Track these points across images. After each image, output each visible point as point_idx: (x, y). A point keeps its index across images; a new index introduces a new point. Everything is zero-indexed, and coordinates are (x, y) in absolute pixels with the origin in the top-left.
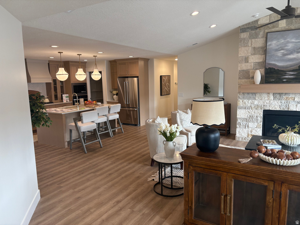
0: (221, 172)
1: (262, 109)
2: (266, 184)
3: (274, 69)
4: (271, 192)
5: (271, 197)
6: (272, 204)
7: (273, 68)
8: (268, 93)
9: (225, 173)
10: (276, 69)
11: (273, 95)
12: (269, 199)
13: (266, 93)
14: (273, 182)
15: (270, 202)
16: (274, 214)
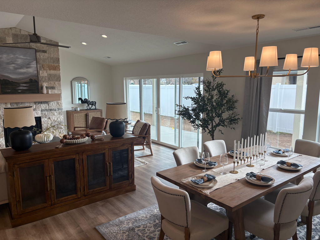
0: (43, 160)
1: (1, 119)
2: (74, 157)
3: (9, 81)
4: (78, 160)
5: (78, 164)
6: (79, 168)
7: (7, 80)
8: (5, 103)
9: (47, 160)
10: (10, 81)
11: (11, 105)
12: (77, 165)
13: (4, 103)
14: (78, 154)
15: (78, 168)
16: (80, 174)
